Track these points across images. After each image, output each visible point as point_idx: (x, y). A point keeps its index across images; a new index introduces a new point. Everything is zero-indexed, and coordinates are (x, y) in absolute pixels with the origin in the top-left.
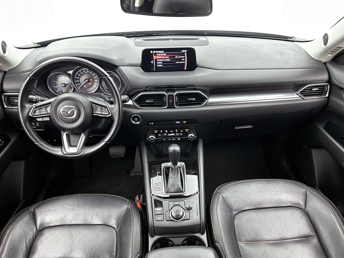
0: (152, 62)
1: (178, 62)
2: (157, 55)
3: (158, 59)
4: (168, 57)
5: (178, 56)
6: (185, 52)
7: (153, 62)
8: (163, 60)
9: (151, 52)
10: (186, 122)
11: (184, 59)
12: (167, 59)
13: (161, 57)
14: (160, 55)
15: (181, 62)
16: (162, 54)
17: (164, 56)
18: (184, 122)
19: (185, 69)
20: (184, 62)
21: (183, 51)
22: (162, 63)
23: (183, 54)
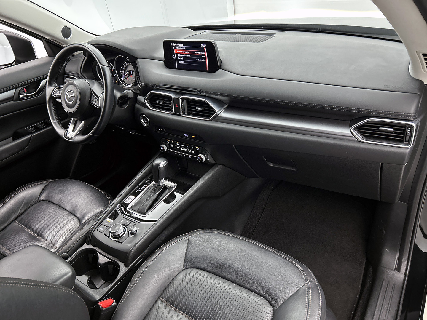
0: (173, 56)
1: (199, 60)
2: (177, 48)
3: (179, 54)
4: (188, 52)
5: (197, 52)
6: (205, 47)
7: (175, 57)
8: (184, 55)
9: (171, 44)
10: (194, 136)
11: (204, 57)
12: (187, 54)
13: (181, 52)
14: (180, 49)
15: (202, 60)
16: (182, 47)
17: (184, 51)
18: (193, 137)
19: (207, 69)
20: (205, 60)
21: (202, 45)
22: (182, 59)
23: (202, 50)
